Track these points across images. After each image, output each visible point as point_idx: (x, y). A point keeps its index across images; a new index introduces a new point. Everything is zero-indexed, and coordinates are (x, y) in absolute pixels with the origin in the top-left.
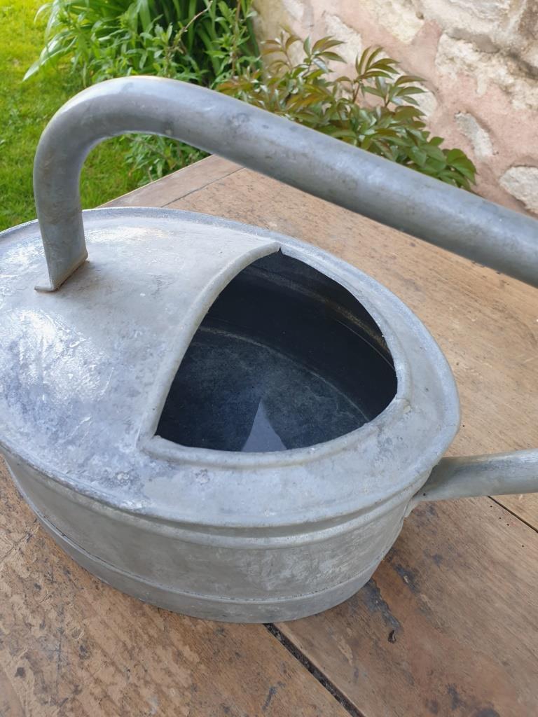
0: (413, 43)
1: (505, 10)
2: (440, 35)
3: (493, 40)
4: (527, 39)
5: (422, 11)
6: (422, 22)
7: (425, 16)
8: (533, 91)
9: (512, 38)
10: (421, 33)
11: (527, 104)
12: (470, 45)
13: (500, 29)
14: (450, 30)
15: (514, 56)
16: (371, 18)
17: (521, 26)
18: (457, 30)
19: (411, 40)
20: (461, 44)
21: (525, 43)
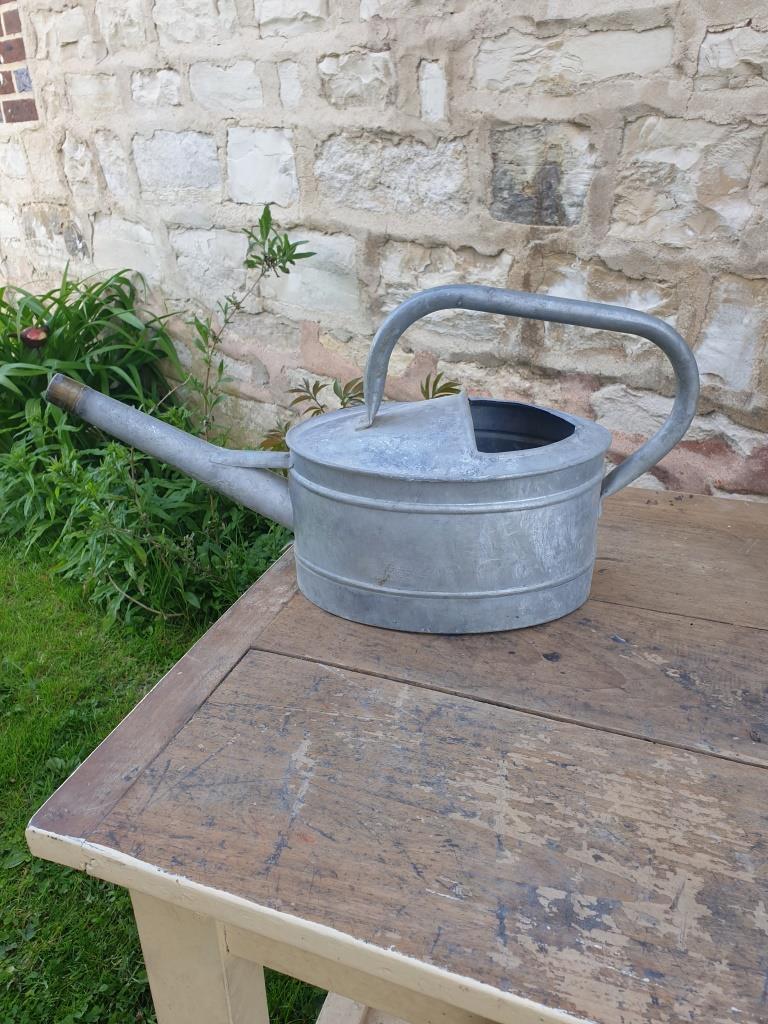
0: (407, 375)
1: (502, 329)
2: (435, 362)
3: (497, 356)
4: (533, 347)
5: (409, 346)
6: (411, 355)
7: (413, 349)
8: (552, 388)
9: (517, 349)
10: (413, 364)
11: (551, 400)
12: (473, 365)
13: (502, 345)
14: (447, 356)
15: (523, 363)
16: (348, 363)
17: (523, 338)
18: (454, 355)
19: (403, 372)
20: (462, 365)
21: (532, 351)
